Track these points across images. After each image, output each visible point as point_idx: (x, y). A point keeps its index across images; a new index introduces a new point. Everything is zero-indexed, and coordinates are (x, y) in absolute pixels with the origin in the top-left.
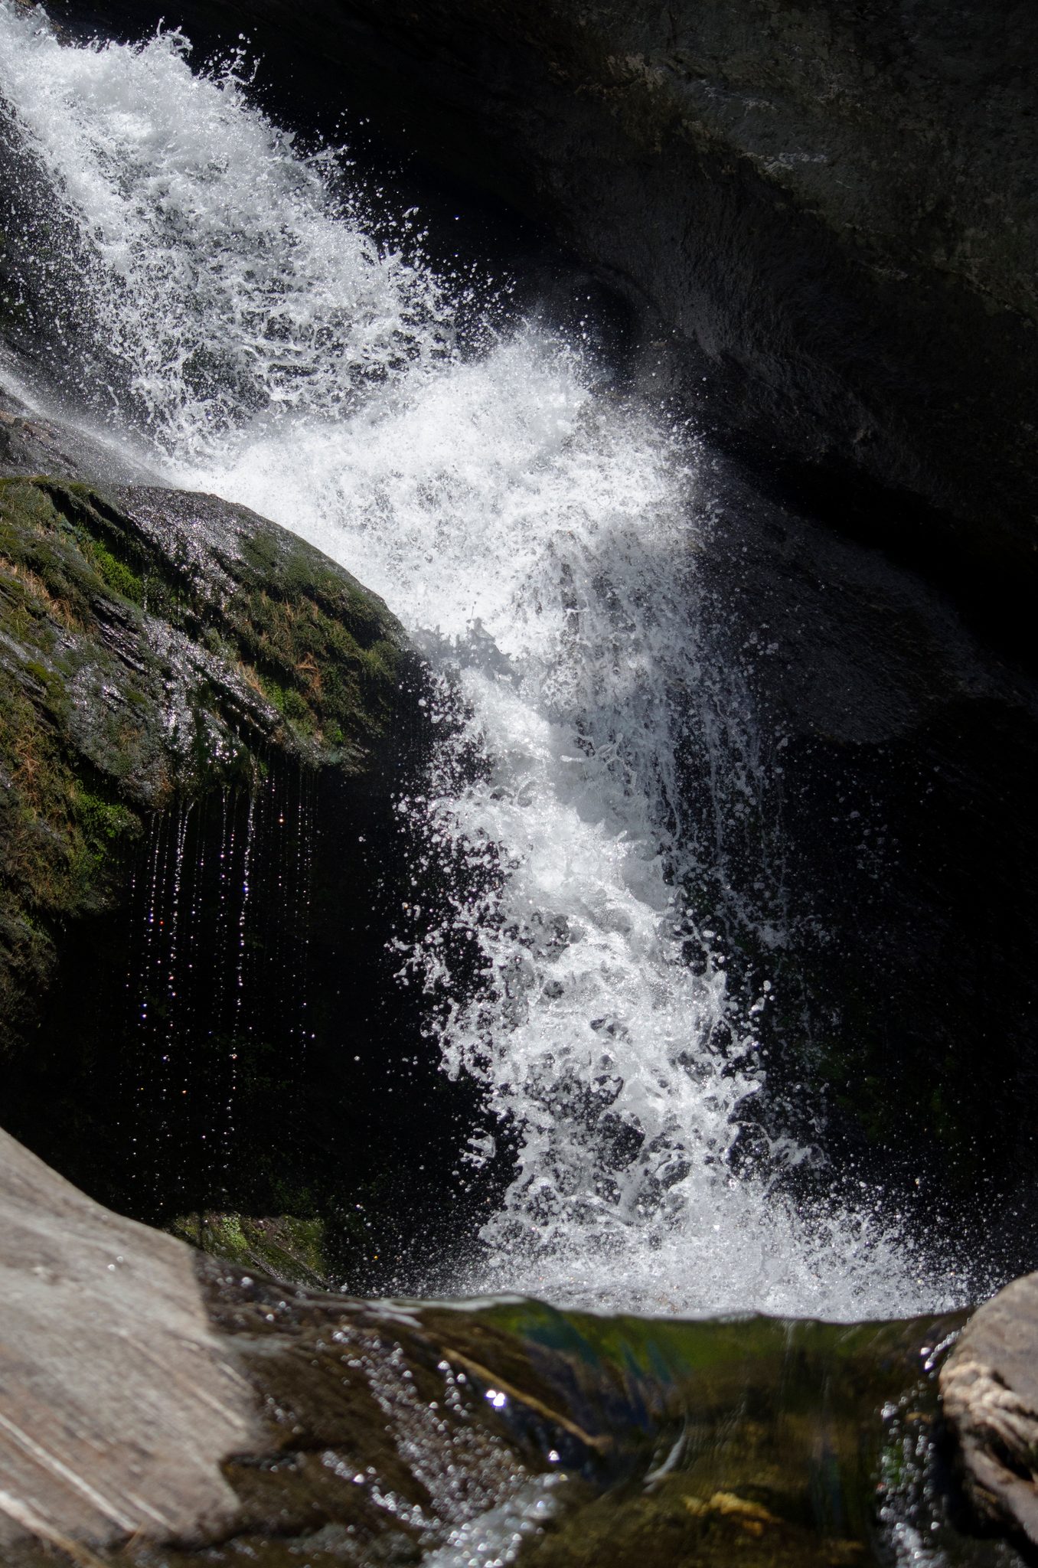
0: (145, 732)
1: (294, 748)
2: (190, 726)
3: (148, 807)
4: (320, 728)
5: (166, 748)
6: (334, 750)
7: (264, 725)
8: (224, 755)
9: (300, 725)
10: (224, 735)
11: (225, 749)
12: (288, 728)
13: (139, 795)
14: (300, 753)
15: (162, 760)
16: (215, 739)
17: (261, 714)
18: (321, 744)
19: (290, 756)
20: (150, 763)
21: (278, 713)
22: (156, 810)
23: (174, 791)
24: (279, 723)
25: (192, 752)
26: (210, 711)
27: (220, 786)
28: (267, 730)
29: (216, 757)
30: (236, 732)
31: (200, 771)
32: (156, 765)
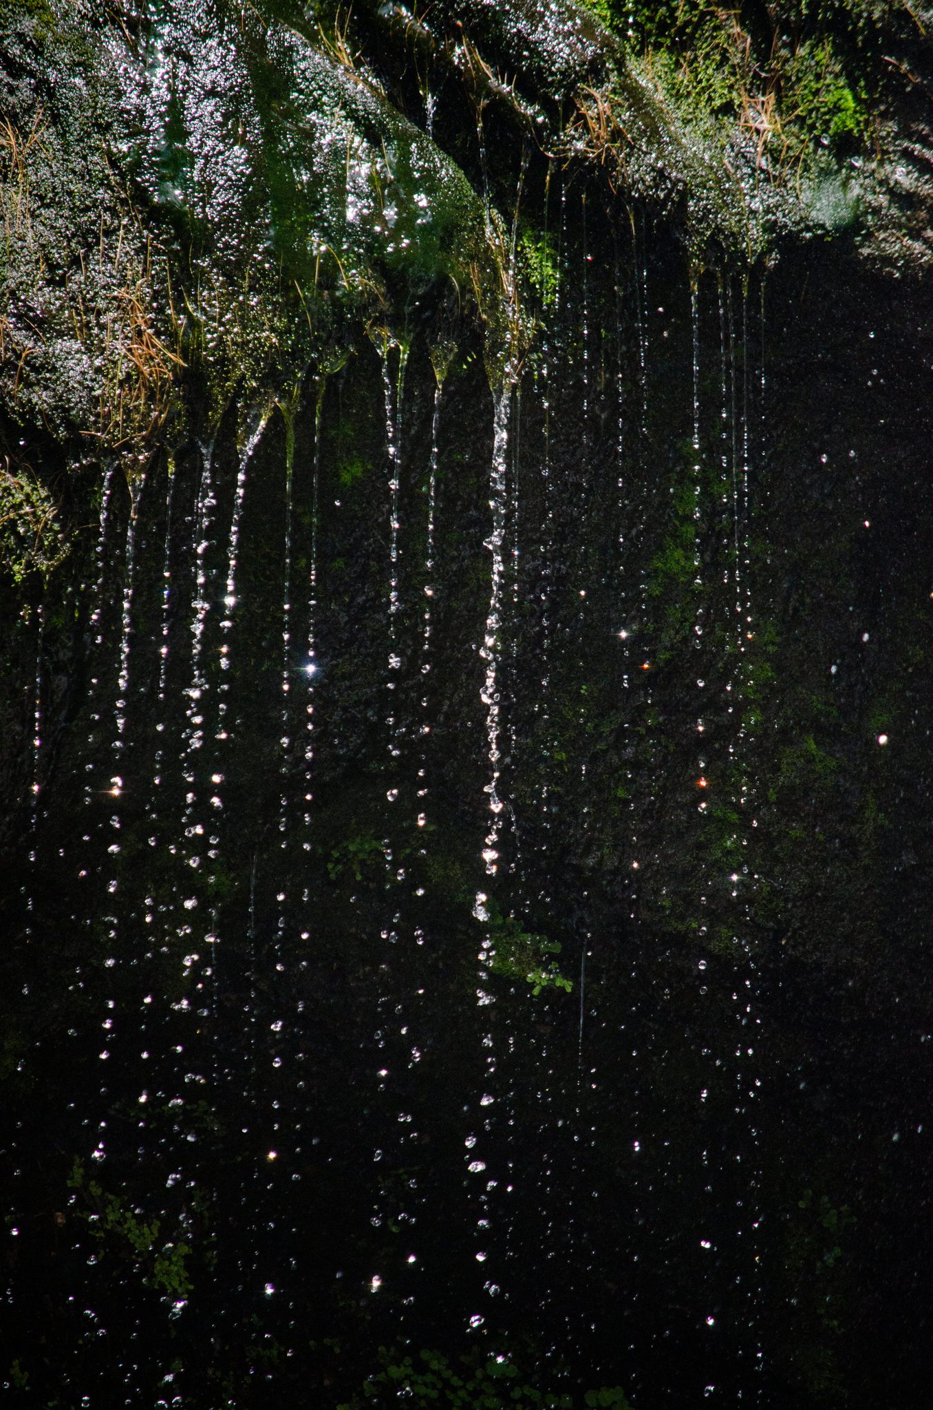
0: (48, 134)
1: (661, 175)
2: (232, 102)
3: (79, 445)
4: (759, 85)
5: (141, 195)
6: (825, 173)
7: (531, 86)
8: (376, 216)
9: (683, 77)
10: (373, 133)
11: (380, 189)
12: (633, 95)
13: (41, 398)
14: (686, 194)
15: (123, 248)
16: (338, 153)
17: (523, 40)
18: (772, 152)
19: (646, 207)
20: (75, 262)
21: (588, 28)
22: (114, 453)
23: (182, 377)
24: (595, 71)
25: (249, 209)
26: (313, 38)
27: (368, 348)
28: (548, 106)
29: (344, 228)
30: (418, 115)
31: (285, 288)
32: (100, 272)
